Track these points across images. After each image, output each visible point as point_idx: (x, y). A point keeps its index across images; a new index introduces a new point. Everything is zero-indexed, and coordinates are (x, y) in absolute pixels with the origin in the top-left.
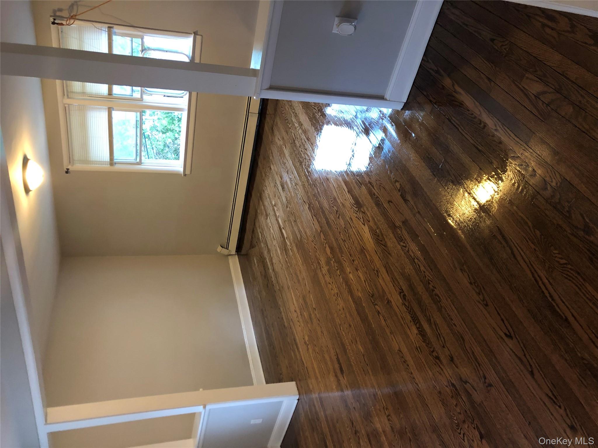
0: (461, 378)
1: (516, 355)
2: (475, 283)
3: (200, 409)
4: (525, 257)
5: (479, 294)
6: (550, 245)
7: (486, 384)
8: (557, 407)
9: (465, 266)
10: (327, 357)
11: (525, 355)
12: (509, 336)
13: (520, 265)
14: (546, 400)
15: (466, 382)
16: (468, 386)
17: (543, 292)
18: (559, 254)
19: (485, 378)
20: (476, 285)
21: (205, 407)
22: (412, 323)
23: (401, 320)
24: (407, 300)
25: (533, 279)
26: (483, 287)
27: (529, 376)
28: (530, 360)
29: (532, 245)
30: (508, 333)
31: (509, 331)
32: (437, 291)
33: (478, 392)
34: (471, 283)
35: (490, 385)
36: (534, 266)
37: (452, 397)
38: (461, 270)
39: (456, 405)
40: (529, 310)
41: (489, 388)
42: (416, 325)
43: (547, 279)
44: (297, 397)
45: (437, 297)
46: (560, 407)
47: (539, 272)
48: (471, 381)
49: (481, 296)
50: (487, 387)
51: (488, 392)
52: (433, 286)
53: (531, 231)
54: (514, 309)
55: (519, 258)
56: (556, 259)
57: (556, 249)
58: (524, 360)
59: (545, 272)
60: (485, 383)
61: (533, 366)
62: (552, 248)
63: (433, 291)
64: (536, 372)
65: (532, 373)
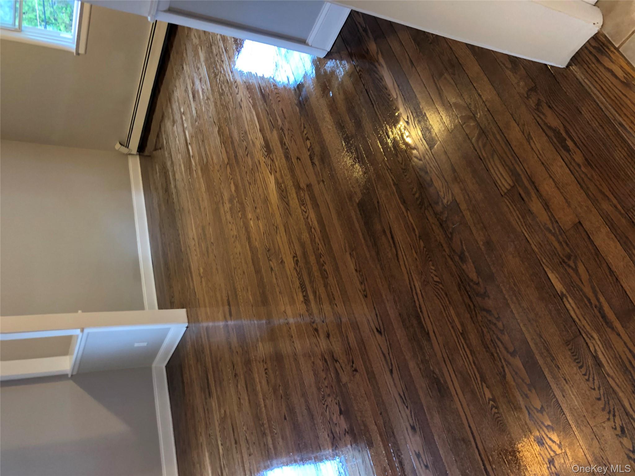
0: (333, 356)
1: (382, 351)
2: (360, 271)
3: (78, 332)
4: (406, 263)
5: (362, 283)
6: (430, 259)
7: (353, 369)
8: (405, 407)
9: (354, 252)
10: (218, 295)
11: (389, 354)
12: (380, 332)
13: (401, 269)
14: (398, 398)
15: (336, 361)
16: (337, 365)
17: (415, 301)
18: (435, 271)
19: (353, 363)
20: (361, 274)
21: (82, 331)
22: (300, 289)
23: (291, 283)
24: (299, 266)
25: (409, 286)
26: (366, 279)
27: (388, 373)
28: (392, 359)
29: (415, 255)
30: (379, 328)
31: (380, 328)
32: (326, 267)
33: (345, 373)
34: (356, 270)
35: (356, 370)
36: (412, 274)
37: (323, 370)
38: (350, 254)
39: (325, 379)
40: (400, 314)
41: (355, 373)
42: (303, 292)
43: (420, 291)
44: (186, 325)
45: (325, 273)
46: (407, 407)
47: (416, 282)
48: (341, 361)
49: (363, 286)
50: (353, 371)
51: (354, 376)
52: (324, 261)
53: (417, 239)
54: (388, 308)
55: (402, 263)
56: (432, 275)
57: (433, 266)
58: (388, 358)
59: (420, 284)
60: (352, 367)
61: (394, 365)
62: (431, 263)
63: (323, 265)
64: (394, 371)
65: (391, 371)
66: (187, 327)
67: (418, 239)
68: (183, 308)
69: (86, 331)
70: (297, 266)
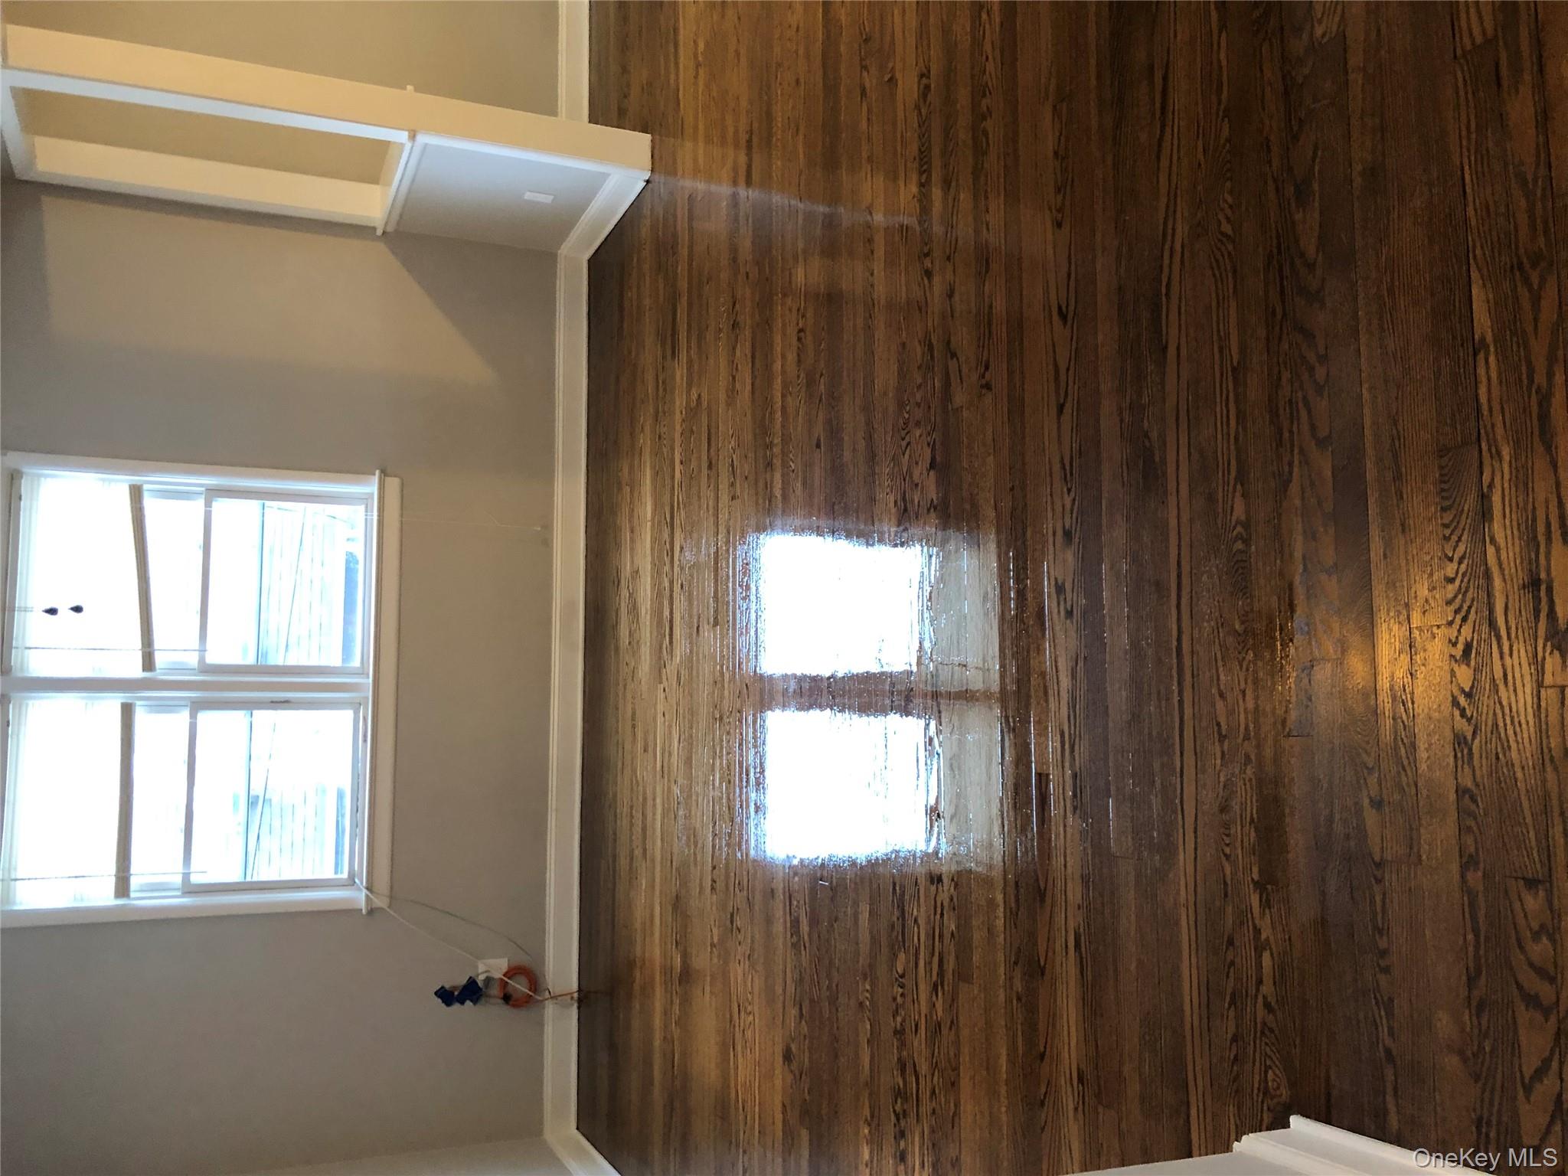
0: (949, 342)
1: (1055, 359)
2: (1063, 158)
4: (1174, 168)
5: (1059, 190)
6: (1229, 175)
7: (984, 382)
8: (1065, 490)
9: (1065, 104)
11: (1068, 369)
12: (1063, 317)
13: (1158, 182)
14: (1057, 467)
15: (954, 355)
16: (953, 364)
17: (1161, 267)
18: (1231, 207)
19: (987, 368)
20: (1064, 165)
21: (413, 137)
22: (916, 165)
23: (899, 144)
24: (928, 103)
25: (1161, 228)
26: (1073, 181)
27: (1054, 411)
28: (1071, 383)
29: (1200, 156)
30: (1064, 309)
31: (1067, 307)
32: (988, 124)
33: (965, 384)
34: (1056, 153)
35: (988, 387)
36: (1179, 199)
37: (919, 368)
38: (1055, 107)
39: (919, 387)
40: (1120, 288)
41: (984, 391)
42: (921, 173)
43: (1183, 247)
44: (647, 175)
45: (984, 140)
46: (1069, 490)
47: (1179, 221)
48: (962, 359)
49: (1060, 197)
50: (982, 387)
51: (980, 396)
52: (988, 108)
54: (1099, 267)
55: (1164, 163)
56: (1221, 217)
57: (1231, 192)
58: (1063, 377)
59: (1186, 229)
60: (983, 377)
61: (1070, 398)
62: (1228, 184)
63: (984, 118)
64: (1068, 409)
65: (1061, 409)
66: (648, 182)
67: (1221, 113)
68: (644, 130)
69: (422, 139)
70: (925, 101)
